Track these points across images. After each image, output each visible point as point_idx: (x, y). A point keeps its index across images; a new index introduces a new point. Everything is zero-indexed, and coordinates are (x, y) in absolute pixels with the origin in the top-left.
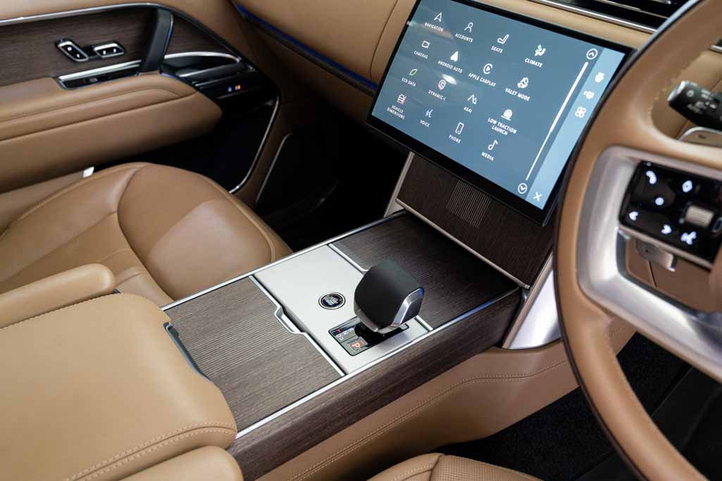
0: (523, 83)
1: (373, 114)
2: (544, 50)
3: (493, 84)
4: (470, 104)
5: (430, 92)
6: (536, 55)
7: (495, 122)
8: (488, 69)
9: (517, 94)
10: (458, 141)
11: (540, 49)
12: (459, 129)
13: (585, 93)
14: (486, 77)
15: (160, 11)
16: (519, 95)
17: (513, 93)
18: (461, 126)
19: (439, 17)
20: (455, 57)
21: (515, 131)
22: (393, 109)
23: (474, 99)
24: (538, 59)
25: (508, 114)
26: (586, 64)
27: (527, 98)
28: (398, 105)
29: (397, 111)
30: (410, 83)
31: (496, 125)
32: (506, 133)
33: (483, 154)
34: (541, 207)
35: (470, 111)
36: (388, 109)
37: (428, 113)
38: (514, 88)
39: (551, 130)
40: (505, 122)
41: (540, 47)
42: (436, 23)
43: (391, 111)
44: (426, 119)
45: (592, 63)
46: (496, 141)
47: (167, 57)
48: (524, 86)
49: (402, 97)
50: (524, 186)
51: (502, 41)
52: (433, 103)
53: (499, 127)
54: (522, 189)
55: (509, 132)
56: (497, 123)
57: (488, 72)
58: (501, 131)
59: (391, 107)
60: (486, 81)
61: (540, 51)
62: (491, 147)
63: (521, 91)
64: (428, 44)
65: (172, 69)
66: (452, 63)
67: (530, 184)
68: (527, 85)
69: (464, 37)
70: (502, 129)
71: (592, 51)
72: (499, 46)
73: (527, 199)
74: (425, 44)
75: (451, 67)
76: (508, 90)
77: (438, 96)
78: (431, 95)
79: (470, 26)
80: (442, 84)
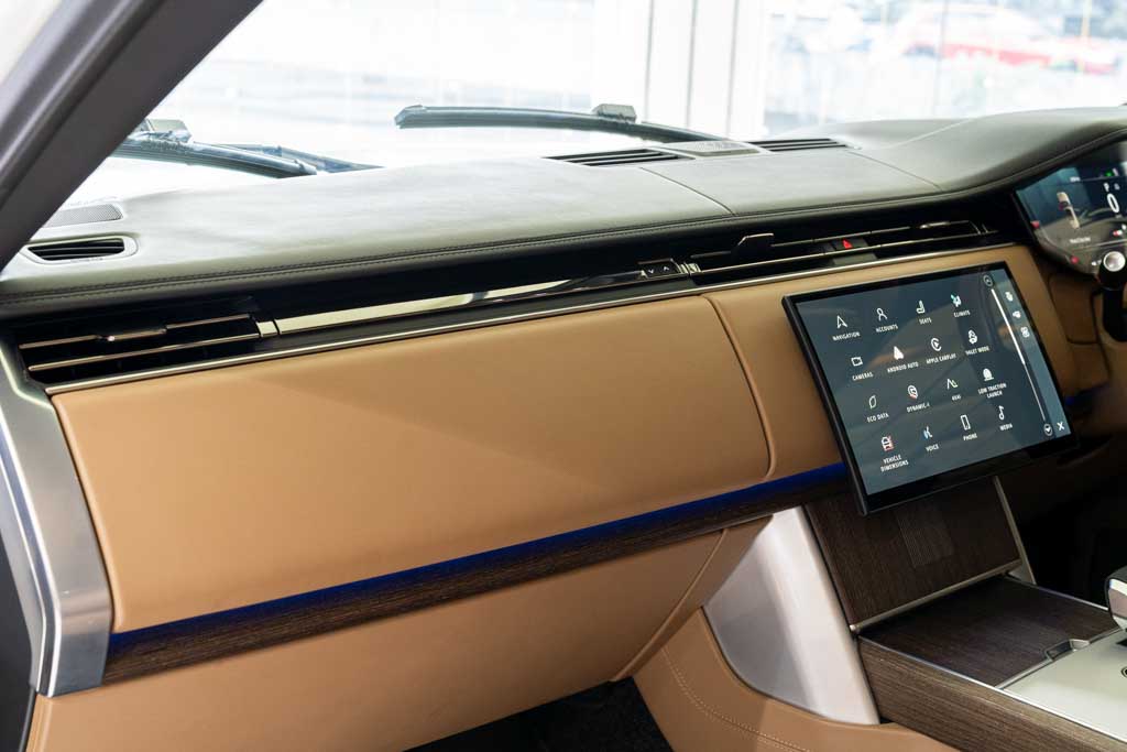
0: (972, 337)
1: (868, 492)
2: (958, 297)
3: (953, 356)
4: (954, 392)
5: (909, 410)
6: (957, 305)
7: (985, 390)
8: (937, 345)
9: (977, 350)
10: (974, 436)
11: (955, 298)
12: (966, 424)
13: (1014, 314)
14: (942, 353)
16: (980, 350)
17: (974, 351)
18: (964, 419)
19: (841, 322)
20: (898, 355)
21: (1004, 385)
22: (887, 464)
23: (951, 383)
24: (962, 308)
25: (987, 374)
26: (993, 290)
27: (986, 349)
28: (890, 453)
30: (880, 417)
31: (989, 392)
32: (1001, 393)
33: (1002, 428)
34: (1069, 432)
35: (959, 397)
36: (883, 469)
37: (927, 434)
38: (971, 346)
39: (1024, 362)
40: (991, 383)
41: (952, 296)
42: (843, 331)
43: (888, 468)
44: (931, 442)
45: (995, 287)
46: (1001, 408)
48: (975, 339)
49: (885, 440)
50: (1047, 427)
51: (921, 309)
52: (922, 420)
53: (992, 392)
54: (1048, 431)
55: (1001, 390)
56: (988, 390)
57: (938, 348)
58: (996, 394)
59: (884, 465)
60: (946, 358)
61: (957, 302)
62: (1002, 416)
63: (977, 345)
64: (859, 358)
66: (900, 362)
67: (1049, 421)
68: (976, 337)
69: (886, 328)
71: (986, 278)
72: (922, 316)
73: (1058, 436)
74: (856, 361)
75: (904, 367)
76: (968, 353)
77: (920, 407)
78: (912, 412)
79: (881, 314)
80: (913, 392)
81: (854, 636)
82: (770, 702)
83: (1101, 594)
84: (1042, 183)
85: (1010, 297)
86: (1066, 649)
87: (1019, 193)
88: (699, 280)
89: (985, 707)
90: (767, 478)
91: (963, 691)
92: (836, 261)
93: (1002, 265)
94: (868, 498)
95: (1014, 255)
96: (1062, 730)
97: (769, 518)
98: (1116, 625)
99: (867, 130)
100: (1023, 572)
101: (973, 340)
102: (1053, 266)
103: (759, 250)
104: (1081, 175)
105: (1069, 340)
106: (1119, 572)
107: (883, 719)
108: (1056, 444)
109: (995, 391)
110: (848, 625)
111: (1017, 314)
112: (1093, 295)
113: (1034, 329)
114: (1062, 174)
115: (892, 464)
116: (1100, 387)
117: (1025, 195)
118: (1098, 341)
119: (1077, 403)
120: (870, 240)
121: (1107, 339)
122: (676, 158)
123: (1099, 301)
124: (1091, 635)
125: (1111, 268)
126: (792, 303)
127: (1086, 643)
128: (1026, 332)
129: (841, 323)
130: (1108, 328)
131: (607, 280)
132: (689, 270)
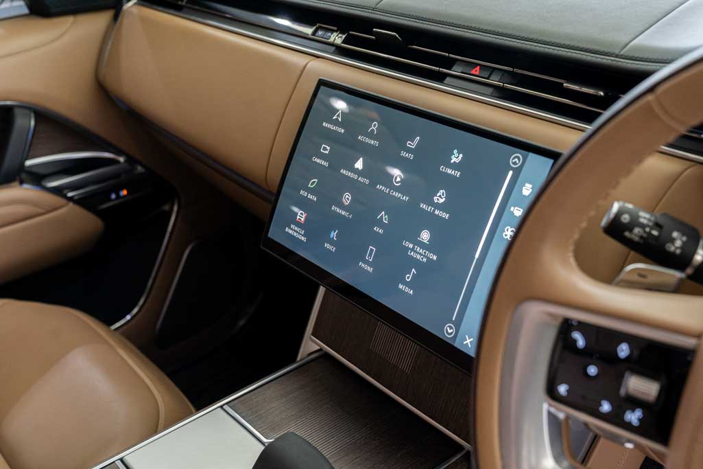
0: (440, 196)
1: (269, 235)
2: (461, 156)
3: (406, 198)
4: (380, 223)
5: (333, 208)
6: (452, 161)
7: (411, 246)
8: (399, 179)
9: (434, 211)
10: (370, 269)
11: (456, 155)
12: (370, 255)
13: (512, 209)
14: (397, 189)
15: (17, 111)
16: (437, 212)
17: (430, 209)
18: (372, 250)
19: (338, 116)
20: (359, 165)
21: (435, 258)
22: (292, 229)
23: (384, 217)
24: (455, 166)
25: (425, 236)
26: (511, 173)
27: (446, 216)
28: (298, 224)
29: (297, 232)
30: (310, 196)
31: (413, 250)
32: (425, 260)
33: (401, 286)
34: (472, 354)
35: (381, 231)
36: (287, 230)
37: (334, 235)
38: (431, 203)
39: (477, 256)
40: (422, 245)
41: (455, 151)
42: (335, 123)
43: (290, 232)
44: (332, 242)
45: (517, 172)
46: (414, 270)
47: (29, 163)
48: (442, 201)
49: (301, 213)
50: (451, 328)
51: (412, 145)
52: (339, 222)
53: (416, 252)
54: (450, 331)
55: (428, 258)
56: (414, 247)
57: (397, 183)
58: (418, 257)
59: (290, 228)
60: (397, 195)
61: (456, 158)
62: (409, 277)
63: (437, 206)
64: (328, 148)
65: (36, 177)
66: (356, 171)
67: (458, 324)
68: (444, 199)
69: (368, 140)
70: (420, 255)
71: (516, 158)
72: (409, 150)
73: (456, 345)
74: (325, 149)
75: (356, 177)
76: (423, 206)
77: (343, 213)
78: (335, 212)
79: (374, 127)
80: (347, 198)
101: (439, 199)
113: (514, 238)
115: (295, 232)
126: (319, 84)
132: (337, 38)
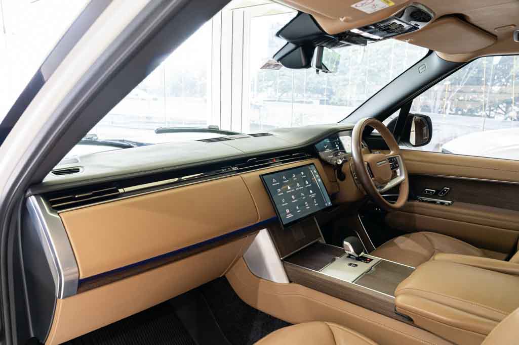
3: (302, 187)
4: (303, 196)
8: (298, 185)
10: (309, 207)
12: (307, 204)
14: (300, 187)
20: (289, 188)
21: (315, 194)
23: (302, 194)
24: (304, 175)
25: (311, 192)
27: (310, 185)
28: (289, 213)
30: (285, 204)
33: (315, 205)
34: (331, 205)
35: (304, 198)
36: (287, 217)
37: (297, 208)
39: (319, 188)
40: (312, 194)
42: (275, 183)
44: (298, 210)
46: (315, 200)
49: (287, 210)
51: (294, 176)
61: (303, 173)
62: (315, 202)
63: (308, 184)
66: (289, 190)
67: (326, 202)
69: (286, 181)
73: (329, 206)
75: (291, 191)
76: (306, 186)
77: (295, 201)
78: (293, 202)
79: (284, 178)
80: (293, 197)
81: (282, 260)
82: (261, 280)
83: (342, 245)
84: (320, 143)
85: (315, 172)
86: (334, 260)
87: (316, 145)
88: (238, 171)
89: (315, 276)
90: (258, 222)
91: (310, 273)
92: (272, 164)
93: (313, 164)
94: (284, 226)
95: (315, 161)
96: (335, 281)
97: (259, 232)
98: (346, 253)
99: (278, 131)
100: (322, 240)
101: (307, 183)
102: (325, 163)
103: (252, 163)
104: (330, 140)
105: (330, 181)
106: (346, 240)
107: (290, 282)
108: (328, 208)
109: (313, 196)
110: (280, 258)
111: (317, 176)
112: (334, 170)
113: (322, 180)
114: (325, 140)
115: (289, 216)
116: (338, 192)
117: (317, 146)
118: (336, 181)
119: (333, 197)
120: (280, 159)
121: (338, 180)
122: (230, 139)
123: (336, 171)
124: (340, 256)
125: (339, 163)
126: (262, 176)
127: (338, 258)
128: (319, 180)
129: (274, 181)
130: (339, 178)
131: (213, 173)
132: (235, 169)
